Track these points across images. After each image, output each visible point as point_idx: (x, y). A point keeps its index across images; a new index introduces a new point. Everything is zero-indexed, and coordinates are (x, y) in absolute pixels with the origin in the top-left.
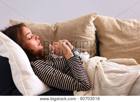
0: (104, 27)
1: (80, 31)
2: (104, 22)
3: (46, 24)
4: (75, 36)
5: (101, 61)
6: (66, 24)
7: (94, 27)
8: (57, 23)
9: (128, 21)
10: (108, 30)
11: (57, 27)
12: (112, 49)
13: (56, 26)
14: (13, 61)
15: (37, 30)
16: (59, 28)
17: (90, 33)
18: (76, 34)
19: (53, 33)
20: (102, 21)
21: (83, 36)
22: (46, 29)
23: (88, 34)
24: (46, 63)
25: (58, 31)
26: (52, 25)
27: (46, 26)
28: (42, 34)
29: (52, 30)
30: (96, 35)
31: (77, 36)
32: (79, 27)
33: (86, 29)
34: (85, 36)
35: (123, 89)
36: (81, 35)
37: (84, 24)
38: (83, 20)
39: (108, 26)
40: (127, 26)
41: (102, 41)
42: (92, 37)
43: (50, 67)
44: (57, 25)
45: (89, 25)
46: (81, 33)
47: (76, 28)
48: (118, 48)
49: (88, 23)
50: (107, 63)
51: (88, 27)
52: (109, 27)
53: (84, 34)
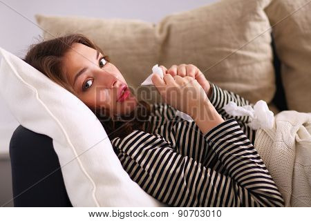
1: (232, 37)
3: (138, 21)
5: (304, 124)
8: (168, 18)
10: (306, 32)
11: (169, 29)
13: (166, 26)
14: (66, 145)
16: (173, 31)
18: (221, 45)
20: (289, 8)
21: (241, 49)
22: (139, 36)
23: (253, 43)
24: (156, 138)
25: (174, 40)
26: (154, 26)
27: (138, 29)
28: (129, 51)
29: (155, 39)
30: (273, 44)
31: (224, 51)
32: (229, 27)
33: (248, 30)
34: (245, 48)
36: (235, 48)
39: (305, 21)
41: (290, 60)
42: (263, 51)
43: (168, 151)
44: (169, 23)
45: (257, 17)
46: (236, 42)
47: (221, 30)
49: (254, 12)
51: (253, 24)
53: (243, 45)
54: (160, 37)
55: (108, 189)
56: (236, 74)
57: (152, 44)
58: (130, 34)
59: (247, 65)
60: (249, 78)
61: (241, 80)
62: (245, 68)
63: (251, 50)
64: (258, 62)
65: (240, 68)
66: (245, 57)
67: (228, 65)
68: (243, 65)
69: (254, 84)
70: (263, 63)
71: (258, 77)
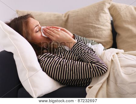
0: (121, 16)
1: (93, 20)
2: (120, 10)
4: (89, 25)
5: (117, 54)
6: (78, 12)
7: (109, 14)
8: (69, 12)
10: (125, 19)
11: (68, 16)
16: (70, 17)
17: (105, 21)
18: (89, 23)
19: (64, 23)
20: (119, 10)
21: (96, 24)
23: (102, 22)
25: (70, 20)
26: (63, 15)
29: (62, 20)
30: (112, 23)
31: (90, 25)
32: (92, 15)
33: (100, 17)
34: (99, 24)
36: (94, 24)
37: (98, 11)
39: (125, 15)
41: (118, 31)
42: (107, 26)
45: (104, 12)
46: (95, 22)
47: (89, 16)
49: (102, 10)
50: (124, 55)
51: (102, 14)
52: (127, 16)
53: (98, 22)
54: (64, 19)
56: (95, 35)
57: (61, 22)
58: (53, 18)
59: (100, 31)
60: (101, 37)
61: (97, 37)
62: (99, 32)
64: (104, 30)
65: (97, 33)
66: (99, 28)
67: (92, 31)
68: (98, 31)
69: (103, 39)
70: (107, 31)
71: (104, 37)
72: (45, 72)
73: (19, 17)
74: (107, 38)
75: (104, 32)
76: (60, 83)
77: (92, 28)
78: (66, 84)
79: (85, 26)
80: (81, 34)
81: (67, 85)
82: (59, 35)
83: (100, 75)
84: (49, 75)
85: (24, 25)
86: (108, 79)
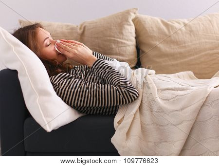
0: (147, 30)
1: (116, 33)
4: (110, 39)
6: (96, 23)
7: (134, 27)
8: (84, 23)
9: (177, 22)
10: (151, 34)
11: (84, 28)
12: (158, 60)
13: (83, 26)
15: (57, 33)
16: (86, 28)
17: (130, 35)
18: (110, 36)
19: (79, 37)
21: (119, 38)
22: (69, 31)
23: (126, 36)
25: (86, 33)
26: (77, 26)
27: (69, 28)
29: (77, 32)
30: (136, 38)
32: (115, 27)
33: (124, 29)
34: (122, 39)
35: (187, 114)
36: (117, 38)
37: (121, 23)
38: (121, 17)
39: (151, 29)
40: (176, 28)
41: (144, 48)
42: (131, 41)
44: (85, 25)
45: (128, 23)
46: (118, 35)
47: (110, 29)
48: (167, 59)
49: (127, 21)
51: (126, 27)
52: (153, 31)
53: (121, 36)
54: (80, 31)
55: (45, 98)
56: (118, 51)
57: (75, 35)
58: (65, 30)
60: (124, 54)
61: (120, 54)
62: (122, 48)
63: (125, 39)
64: (129, 46)
65: (119, 48)
66: (122, 43)
67: (114, 46)
68: (122, 47)
69: (126, 57)
70: (131, 47)
71: (128, 54)
72: (60, 96)
73: (25, 27)
74: (132, 55)
75: (128, 48)
76: (79, 111)
77: (114, 43)
78: (85, 112)
79: (105, 41)
80: (101, 50)
81: (87, 113)
82: (77, 50)
83: (132, 101)
84: (65, 101)
85: (30, 36)
86: (140, 107)
